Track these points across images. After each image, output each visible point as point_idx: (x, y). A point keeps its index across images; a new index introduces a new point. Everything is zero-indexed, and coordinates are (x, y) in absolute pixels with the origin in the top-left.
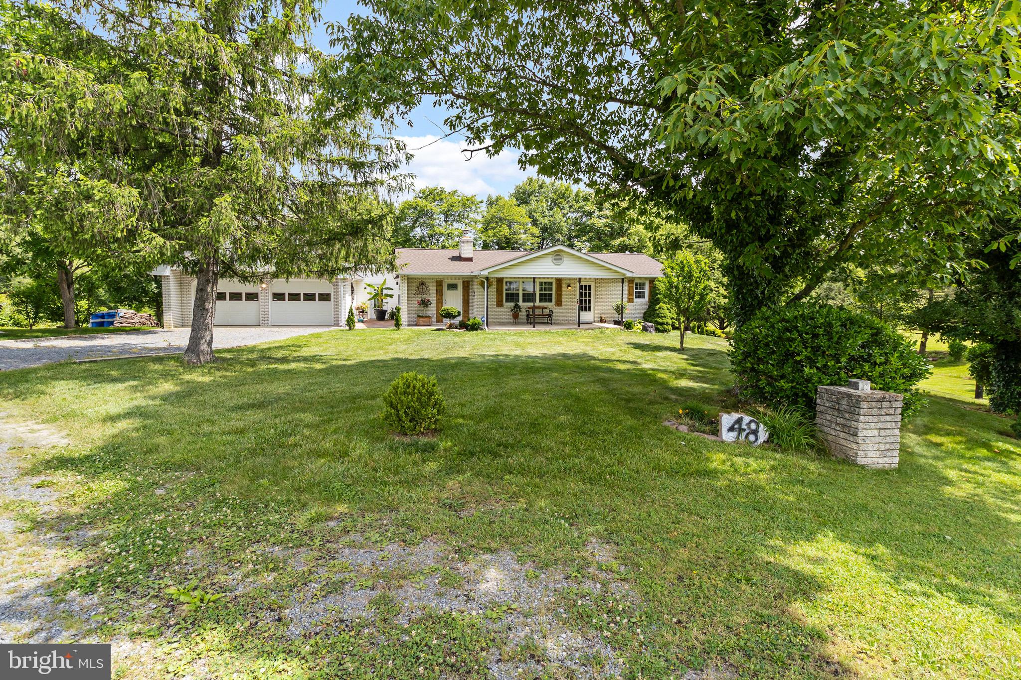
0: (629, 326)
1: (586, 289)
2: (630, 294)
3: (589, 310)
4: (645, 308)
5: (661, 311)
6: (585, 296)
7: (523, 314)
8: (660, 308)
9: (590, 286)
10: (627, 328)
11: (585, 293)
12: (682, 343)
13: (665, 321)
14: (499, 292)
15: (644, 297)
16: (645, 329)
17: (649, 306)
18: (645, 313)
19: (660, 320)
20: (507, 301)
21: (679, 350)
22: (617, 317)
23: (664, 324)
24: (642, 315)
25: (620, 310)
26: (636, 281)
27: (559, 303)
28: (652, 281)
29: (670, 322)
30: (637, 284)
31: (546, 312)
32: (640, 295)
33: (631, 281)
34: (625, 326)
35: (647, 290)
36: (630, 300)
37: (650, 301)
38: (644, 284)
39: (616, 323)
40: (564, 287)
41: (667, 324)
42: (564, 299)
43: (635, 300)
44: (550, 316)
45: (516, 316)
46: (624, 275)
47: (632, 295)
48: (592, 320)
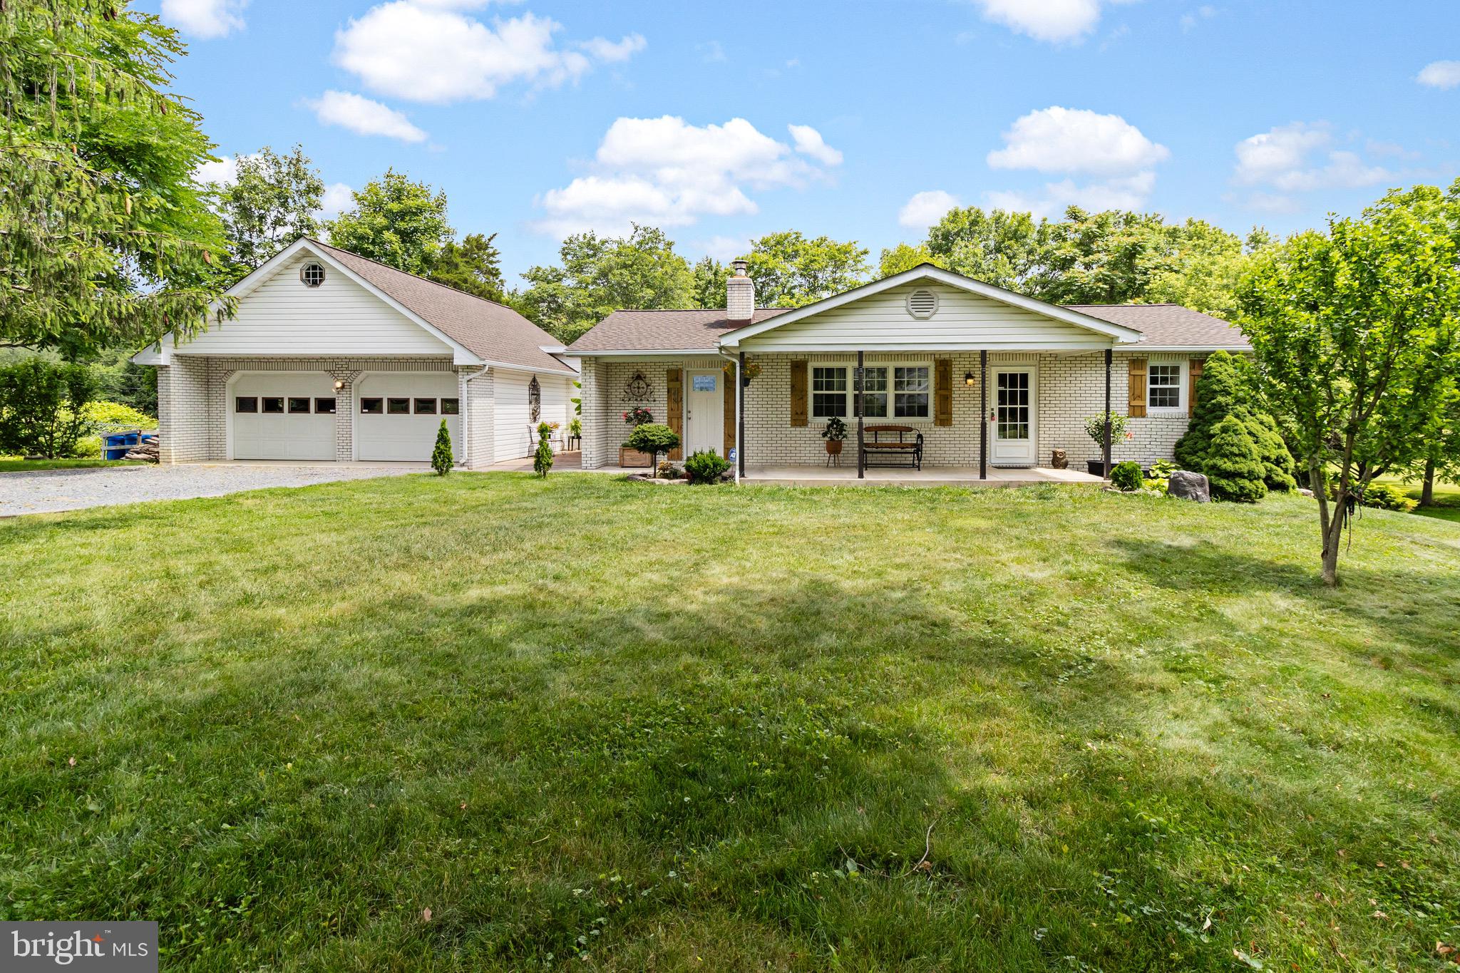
0: (1126, 479)
1: (1013, 384)
2: (1135, 394)
3: (1025, 435)
4: (1178, 430)
5: (1230, 438)
6: (1013, 401)
7: (851, 444)
8: (1225, 430)
9: (1024, 377)
10: (1122, 485)
11: (1013, 394)
12: (1329, 553)
13: (1243, 466)
14: (798, 392)
15: (1174, 403)
16: (1177, 488)
17: (1192, 427)
18: (1179, 445)
19: (1228, 465)
20: (816, 414)
21: (1319, 583)
22: (1097, 454)
23: (1241, 475)
24: (1170, 449)
25: (1104, 433)
26: (1153, 362)
27: (944, 418)
28: (1198, 360)
29: (1261, 469)
30: (1154, 370)
31: (910, 438)
32: (1164, 398)
33: (1137, 361)
34: (1115, 478)
35: (1184, 386)
36: (1136, 411)
37: (1193, 414)
38: (1176, 370)
39: (1095, 468)
40: (957, 378)
41: (1251, 476)
42: (957, 409)
43: (1151, 411)
44: (918, 448)
45: (834, 448)
46: (1112, 340)
47: (1141, 397)
48: (1031, 460)
